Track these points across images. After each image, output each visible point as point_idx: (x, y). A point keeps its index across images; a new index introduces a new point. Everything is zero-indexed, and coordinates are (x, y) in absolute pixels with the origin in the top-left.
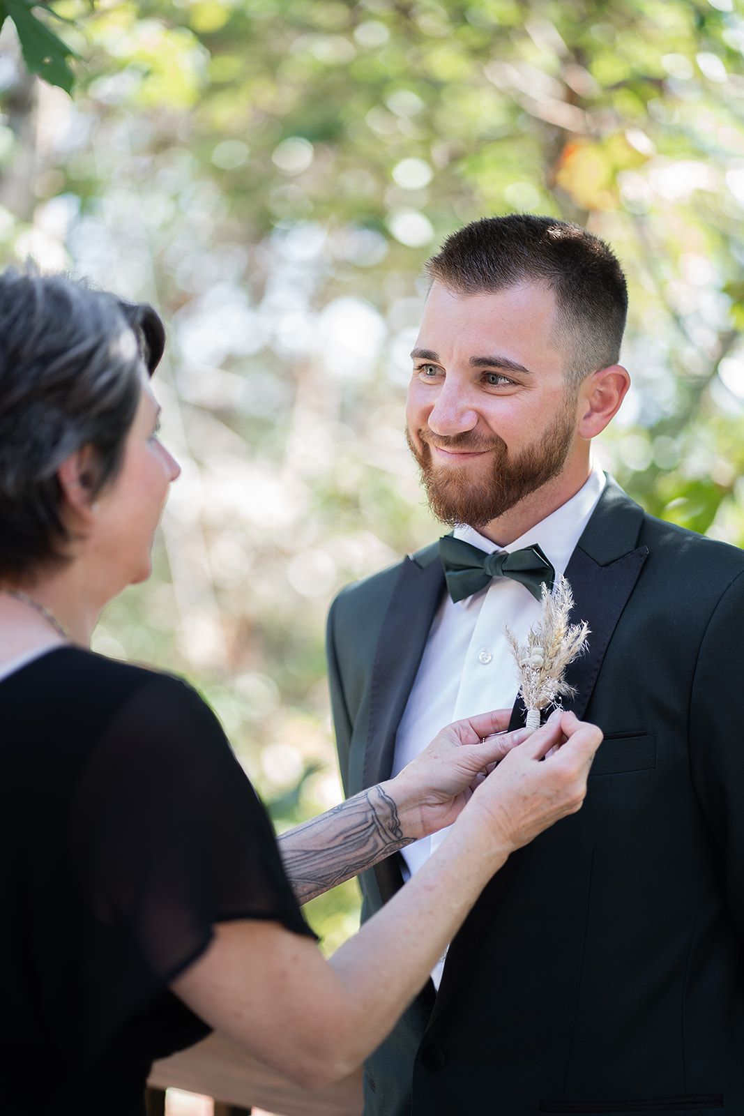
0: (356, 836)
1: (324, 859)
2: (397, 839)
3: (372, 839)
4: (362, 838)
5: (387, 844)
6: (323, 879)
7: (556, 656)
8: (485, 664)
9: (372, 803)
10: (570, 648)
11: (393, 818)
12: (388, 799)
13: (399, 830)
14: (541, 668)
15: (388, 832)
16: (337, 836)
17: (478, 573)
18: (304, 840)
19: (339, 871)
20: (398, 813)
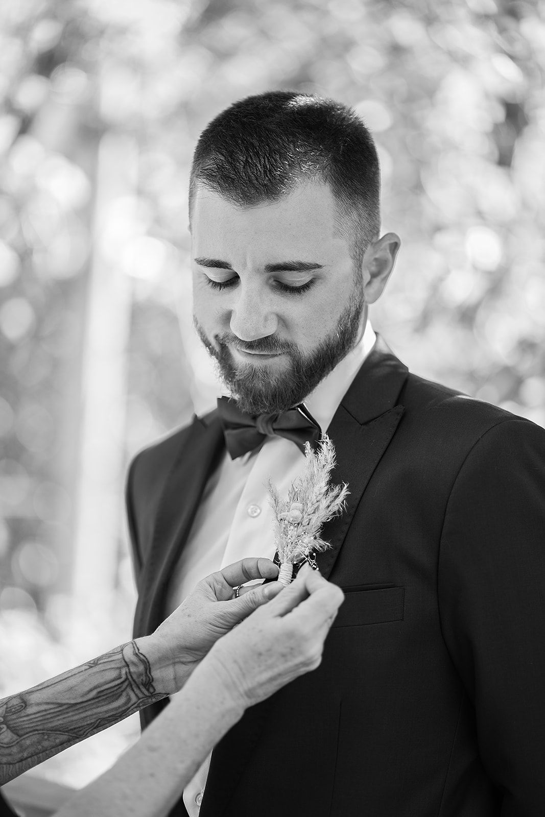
0: (109, 691)
1: (77, 712)
2: (150, 695)
3: (124, 694)
4: (115, 692)
5: (139, 699)
6: (76, 731)
7: (314, 513)
8: (254, 517)
9: (127, 660)
10: (328, 507)
11: (147, 675)
12: (141, 656)
13: (152, 686)
14: (298, 524)
15: (141, 687)
16: (91, 690)
17: (252, 431)
18: (59, 693)
19: (92, 723)
20: (152, 670)
